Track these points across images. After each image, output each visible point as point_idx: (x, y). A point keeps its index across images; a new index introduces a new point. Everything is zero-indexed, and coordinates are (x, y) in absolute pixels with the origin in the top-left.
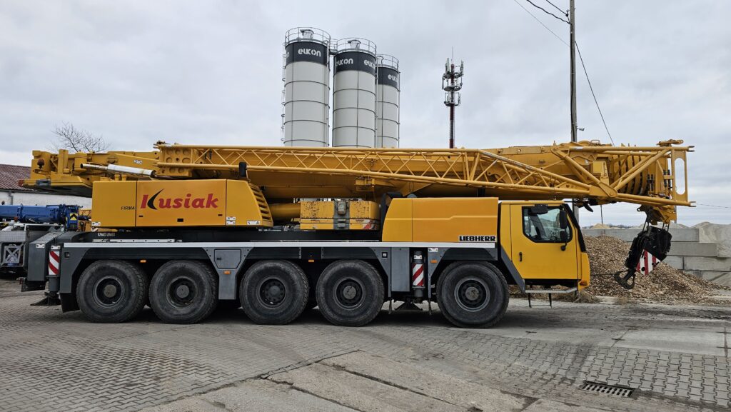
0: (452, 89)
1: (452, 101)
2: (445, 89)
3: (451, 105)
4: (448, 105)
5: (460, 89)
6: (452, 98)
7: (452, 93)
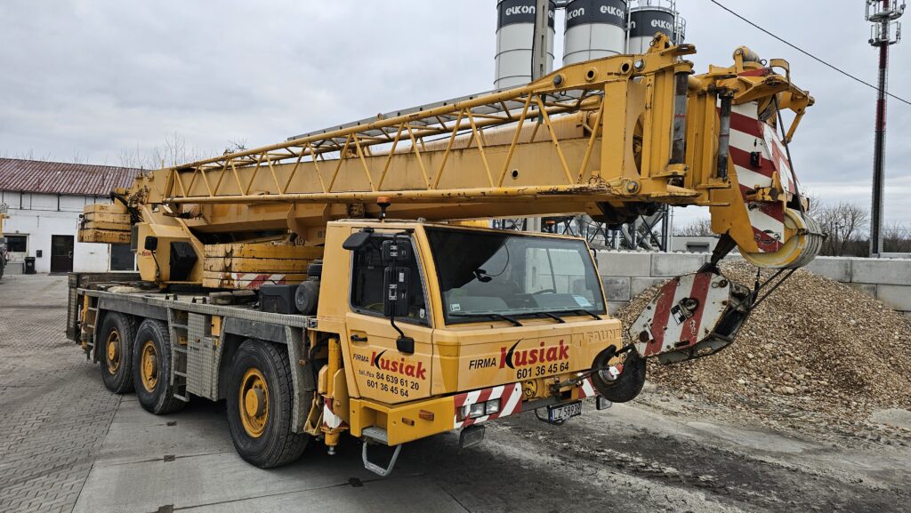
0: (884, 19)
1: (884, 37)
2: (871, 20)
3: (883, 45)
4: (875, 45)
5: (900, 15)
6: (885, 31)
7: (885, 25)
